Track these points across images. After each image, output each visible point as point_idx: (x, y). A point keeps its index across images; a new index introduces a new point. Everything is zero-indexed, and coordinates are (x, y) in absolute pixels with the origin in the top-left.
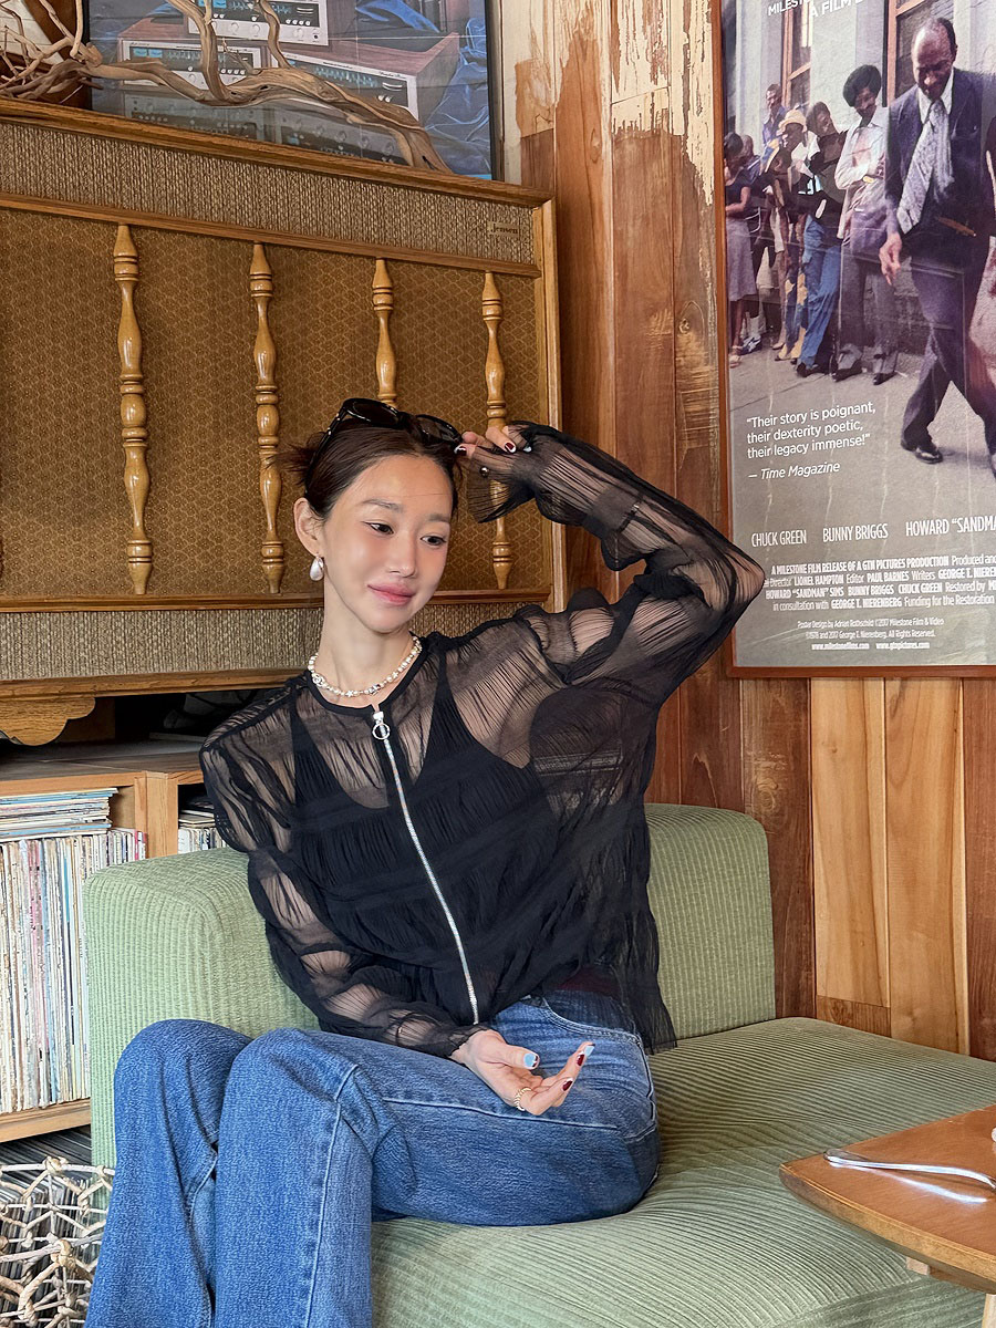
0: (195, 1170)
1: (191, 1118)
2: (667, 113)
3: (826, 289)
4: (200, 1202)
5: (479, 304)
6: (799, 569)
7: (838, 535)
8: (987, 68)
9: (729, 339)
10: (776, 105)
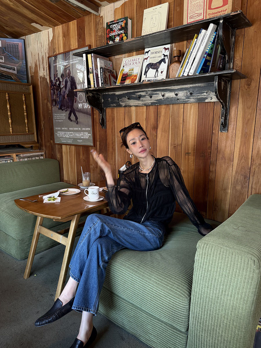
2: (45, 75)
5: (22, 98)
6: (60, 132)
7: (63, 129)
8: (73, 76)
9: (52, 104)
10: (55, 77)
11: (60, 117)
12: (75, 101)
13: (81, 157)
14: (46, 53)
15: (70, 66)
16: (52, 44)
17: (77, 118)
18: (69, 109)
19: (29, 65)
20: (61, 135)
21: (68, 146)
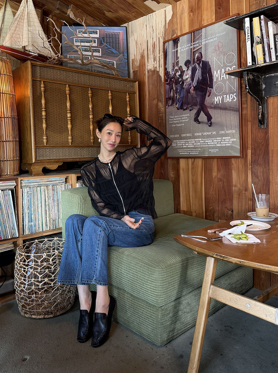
0: (79, 239)
1: (78, 230)
2: (156, 67)
3: (182, 96)
4: (79, 244)
5: (126, 98)
6: (178, 141)
7: (184, 135)
8: (207, 60)
9: (166, 103)
10: (174, 66)
11: (179, 120)
12: (208, 94)
16: (171, 25)
17: (209, 118)
18: (196, 107)
21: (190, 160)
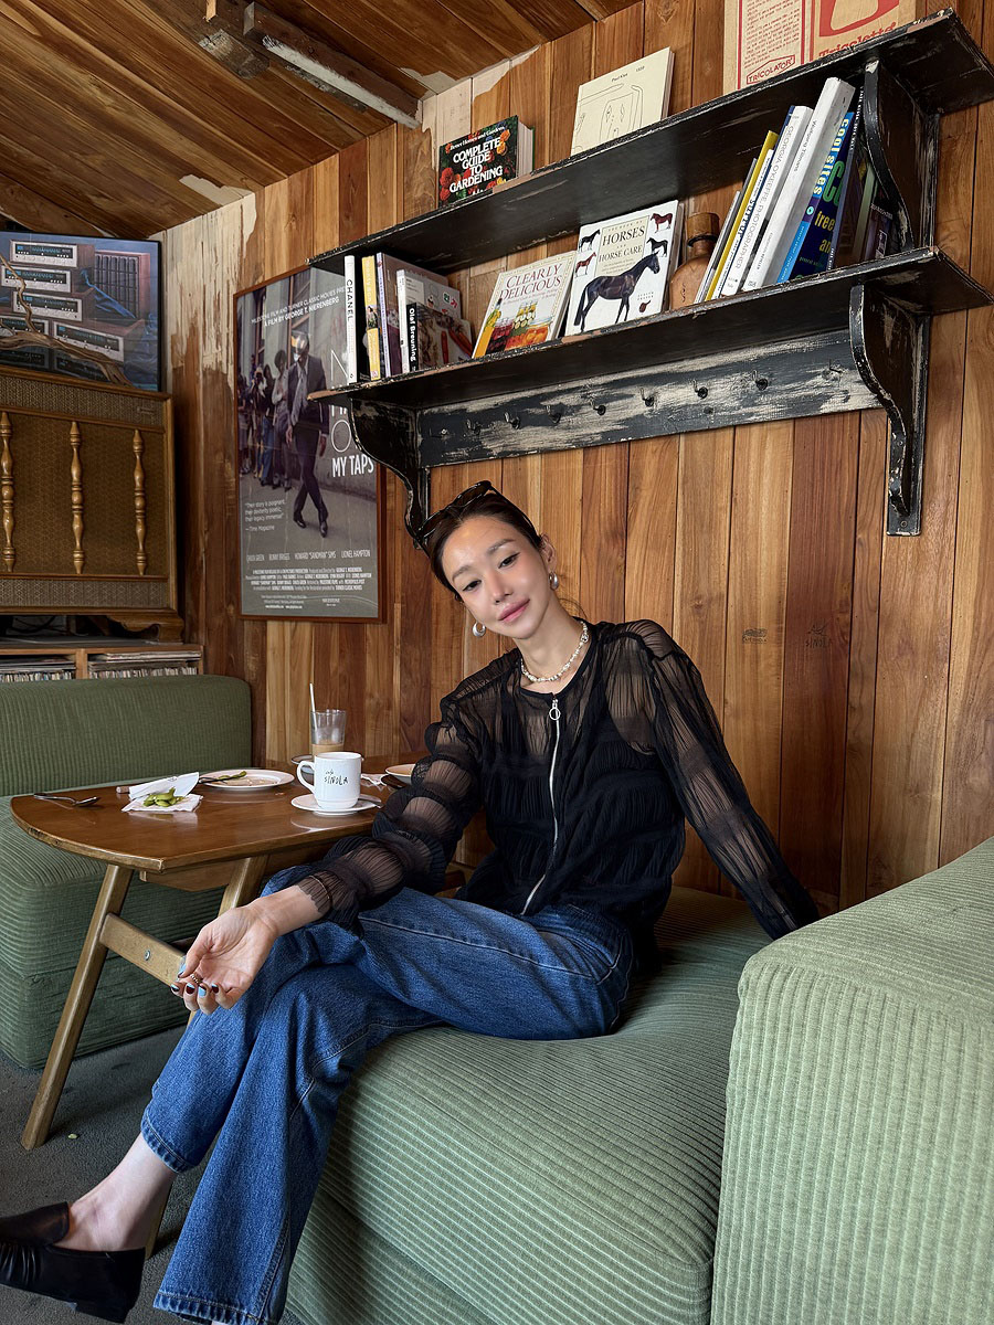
3: (269, 448)
5: (132, 444)
6: (262, 572)
7: (274, 557)
8: (318, 356)
9: (239, 466)
10: (254, 365)
11: (264, 515)
12: (319, 448)
13: (334, 664)
14: (231, 283)
15: (308, 320)
16: (253, 247)
17: (323, 514)
18: (297, 482)
19: (171, 329)
20: (263, 583)
21: (287, 624)
